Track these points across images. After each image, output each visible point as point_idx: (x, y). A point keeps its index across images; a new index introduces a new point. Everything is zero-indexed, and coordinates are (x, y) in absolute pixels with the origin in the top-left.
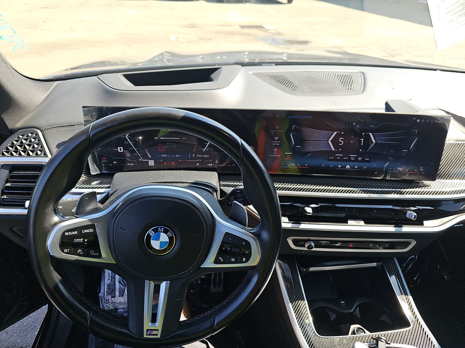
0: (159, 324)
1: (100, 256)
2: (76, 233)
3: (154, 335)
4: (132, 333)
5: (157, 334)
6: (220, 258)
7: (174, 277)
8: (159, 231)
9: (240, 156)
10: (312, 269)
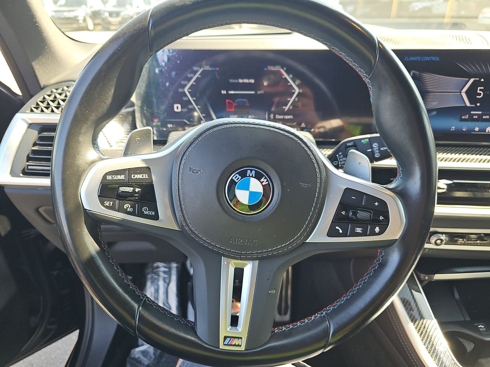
0: (243, 328)
1: (156, 217)
2: (122, 177)
3: (235, 345)
4: (201, 340)
5: (240, 344)
6: (337, 228)
7: (268, 253)
8: (248, 175)
9: (375, 63)
10: (438, 277)
